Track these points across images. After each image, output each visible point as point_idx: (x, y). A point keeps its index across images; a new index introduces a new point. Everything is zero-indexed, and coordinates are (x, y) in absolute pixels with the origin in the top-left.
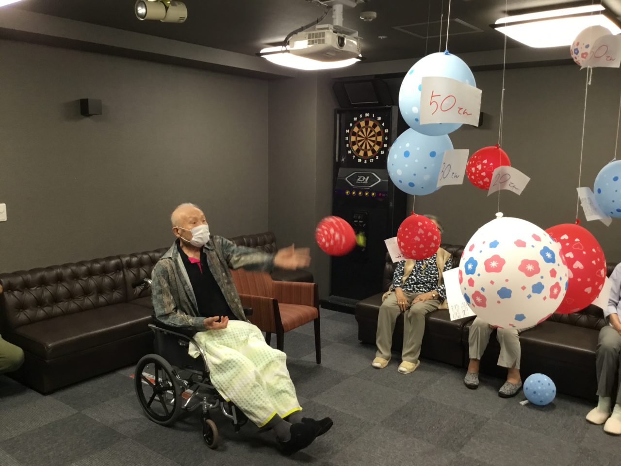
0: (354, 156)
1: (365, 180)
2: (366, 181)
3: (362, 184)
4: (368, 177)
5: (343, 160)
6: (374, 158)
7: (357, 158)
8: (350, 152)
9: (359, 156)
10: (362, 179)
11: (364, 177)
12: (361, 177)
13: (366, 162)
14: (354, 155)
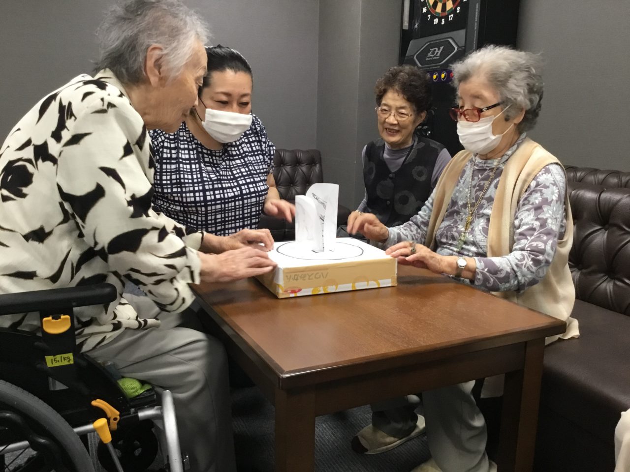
0: (429, 16)
1: (437, 53)
2: (439, 55)
3: (433, 61)
4: (442, 48)
5: (416, 26)
6: (453, 11)
7: (433, 17)
8: (425, 10)
9: (436, 13)
10: (433, 53)
11: (437, 49)
12: (433, 49)
13: (443, 22)
14: (430, 13)
